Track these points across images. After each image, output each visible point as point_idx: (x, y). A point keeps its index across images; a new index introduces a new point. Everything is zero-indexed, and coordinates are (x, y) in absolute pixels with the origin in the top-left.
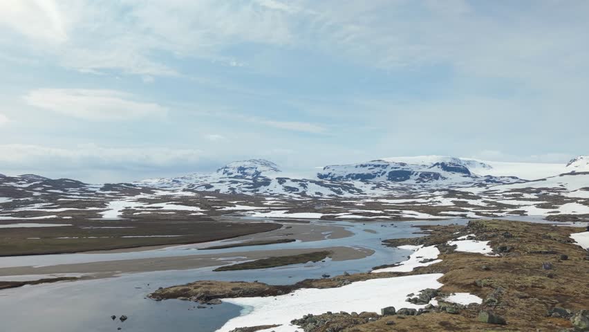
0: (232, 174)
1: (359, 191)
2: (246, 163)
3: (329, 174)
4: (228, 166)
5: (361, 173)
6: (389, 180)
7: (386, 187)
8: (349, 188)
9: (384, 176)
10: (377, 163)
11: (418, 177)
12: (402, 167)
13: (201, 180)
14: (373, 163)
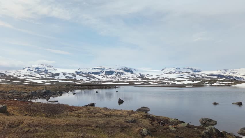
0: (32, 71)
1: (97, 78)
2: (40, 66)
3: (81, 71)
4: (30, 67)
5: (94, 71)
6: (105, 74)
7: (107, 77)
8: (93, 77)
9: (103, 73)
10: (100, 68)
11: (116, 73)
12: (110, 70)
13: (16, 73)
14: (99, 68)
